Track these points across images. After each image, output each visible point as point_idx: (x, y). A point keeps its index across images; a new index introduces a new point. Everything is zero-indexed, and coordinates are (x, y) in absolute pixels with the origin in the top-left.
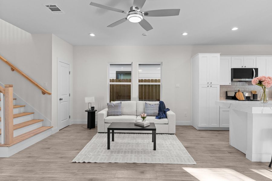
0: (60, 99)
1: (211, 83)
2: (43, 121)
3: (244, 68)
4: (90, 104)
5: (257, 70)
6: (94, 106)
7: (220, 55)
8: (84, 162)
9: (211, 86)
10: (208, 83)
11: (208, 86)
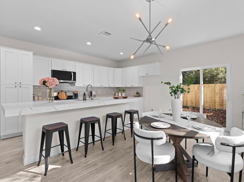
1: (20, 83)
3: (64, 70)
5: (75, 73)
7: (33, 54)
9: (20, 87)
10: (16, 83)
11: (16, 87)
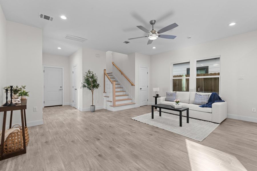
0: (141, 89)
2: (131, 99)
4: (156, 92)
6: (159, 94)
8: (135, 120)
